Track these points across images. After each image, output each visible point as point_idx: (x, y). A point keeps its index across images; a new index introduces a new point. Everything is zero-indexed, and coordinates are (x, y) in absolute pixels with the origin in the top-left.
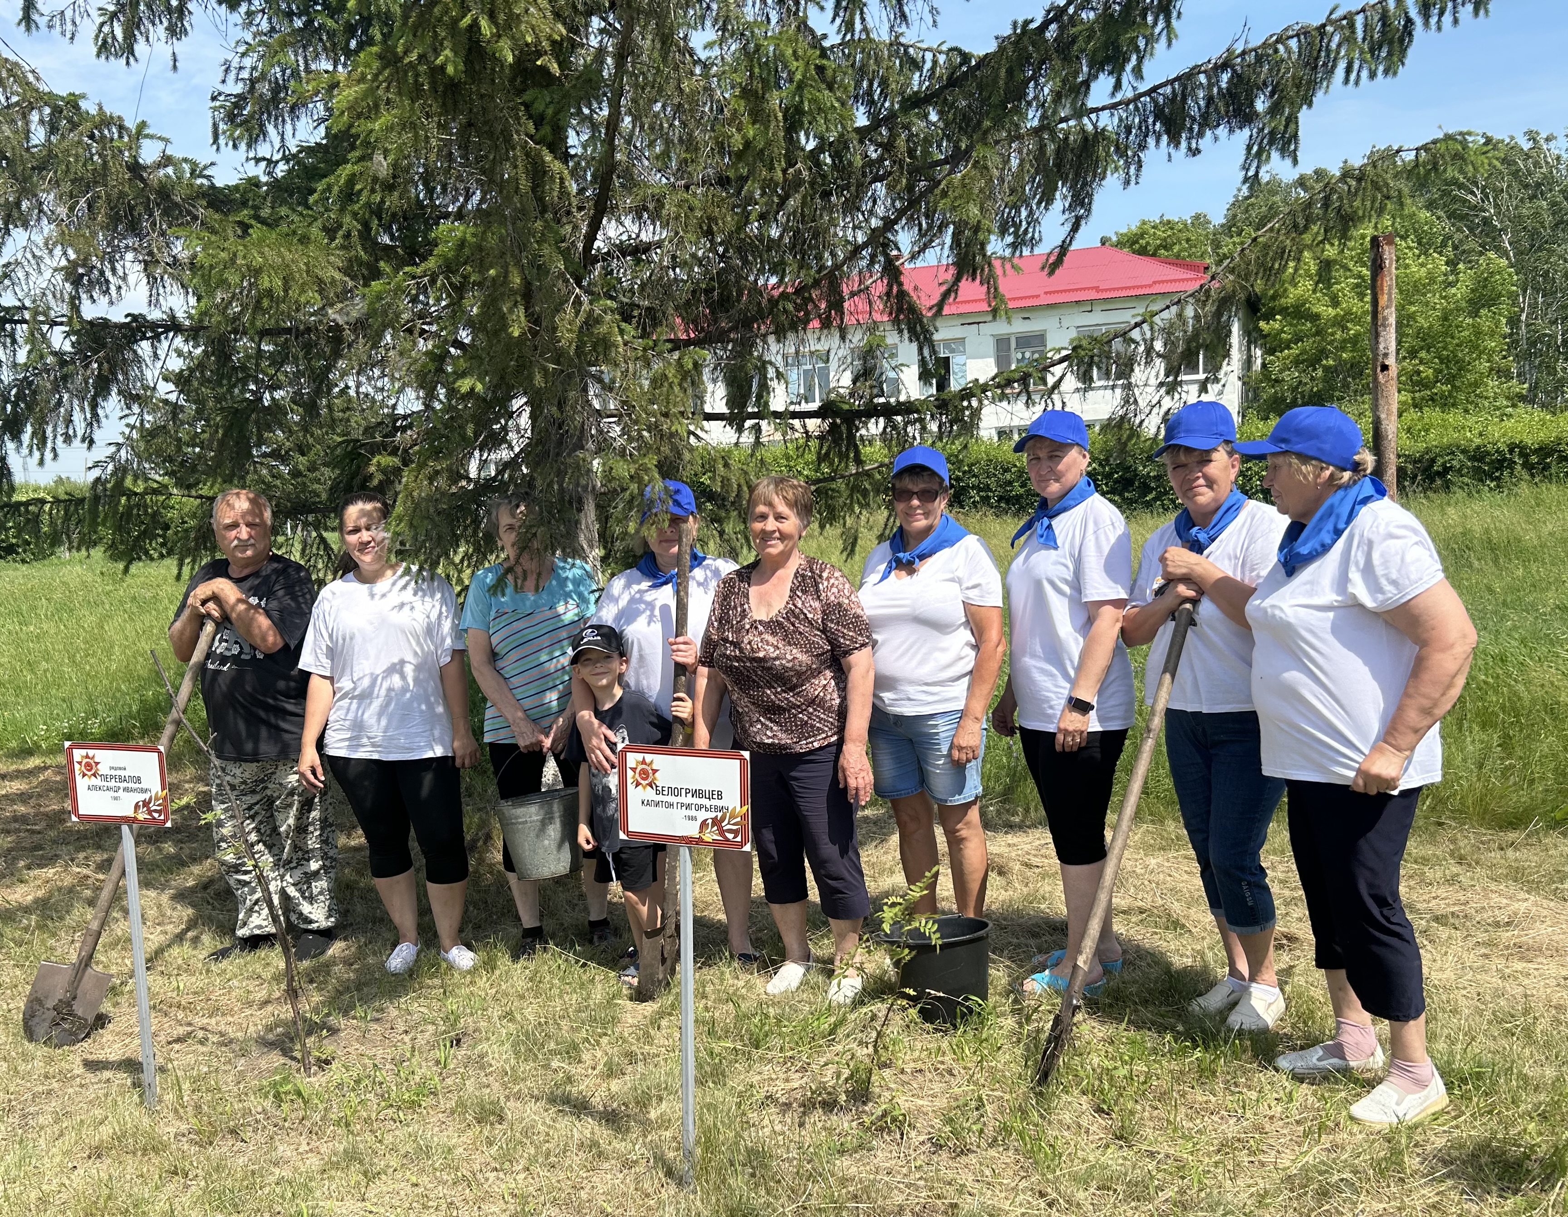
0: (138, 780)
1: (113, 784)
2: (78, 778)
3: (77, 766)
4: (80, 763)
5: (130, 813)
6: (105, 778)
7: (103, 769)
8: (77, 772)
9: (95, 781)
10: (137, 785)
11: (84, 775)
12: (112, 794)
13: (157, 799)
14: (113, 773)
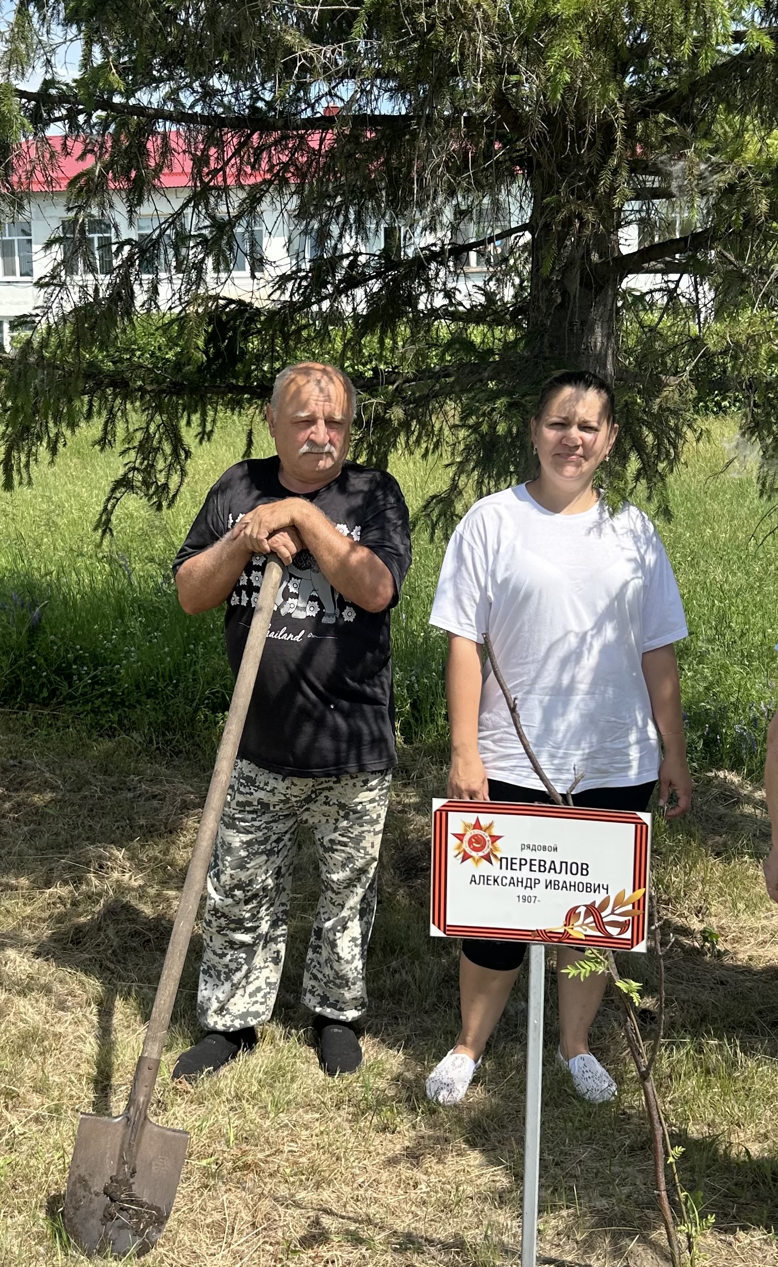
0: (584, 869)
1: (525, 873)
2: (453, 863)
3: (453, 842)
4: (460, 837)
5: (557, 926)
6: (510, 863)
7: (504, 849)
8: (452, 851)
9: (485, 868)
10: (579, 878)
11: (466, 857)
12: (521, 891)
13: (619, 902)
14: (528, 855)
